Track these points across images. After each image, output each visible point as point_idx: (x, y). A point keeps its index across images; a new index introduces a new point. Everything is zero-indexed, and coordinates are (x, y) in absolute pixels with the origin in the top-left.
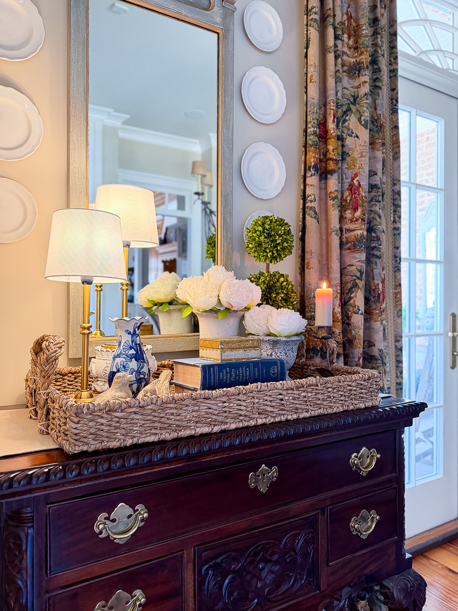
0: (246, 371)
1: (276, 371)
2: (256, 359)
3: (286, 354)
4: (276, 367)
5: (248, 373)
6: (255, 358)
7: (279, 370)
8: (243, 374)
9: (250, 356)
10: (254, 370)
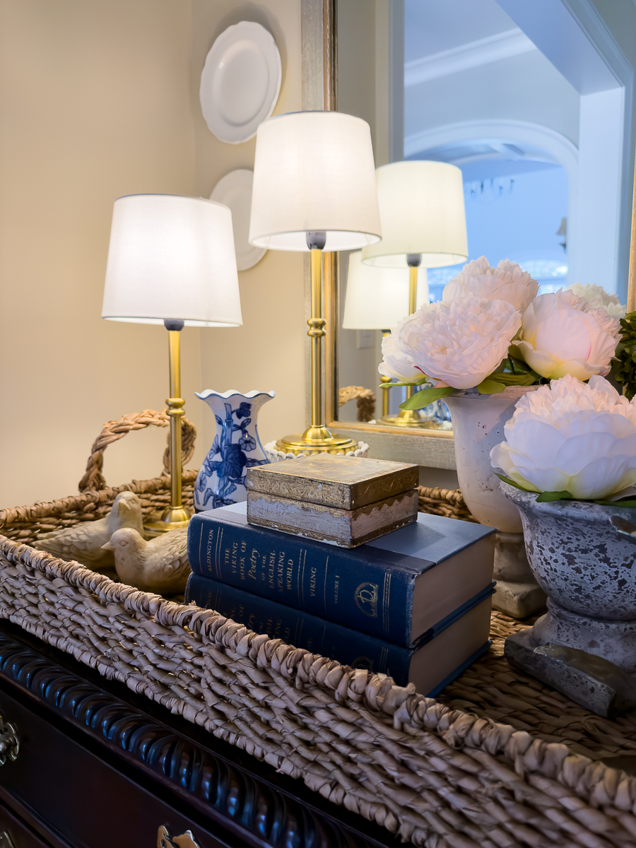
0: (286, 566)
1: (374, 599)
2: (334, 543)
3: (571, 560)
4: (375, 587)
5: (289, 574)
6: (333, 538)
7: (386, 600)
8: (276, 572)
9: (317, 528)
10: (308, 573)
